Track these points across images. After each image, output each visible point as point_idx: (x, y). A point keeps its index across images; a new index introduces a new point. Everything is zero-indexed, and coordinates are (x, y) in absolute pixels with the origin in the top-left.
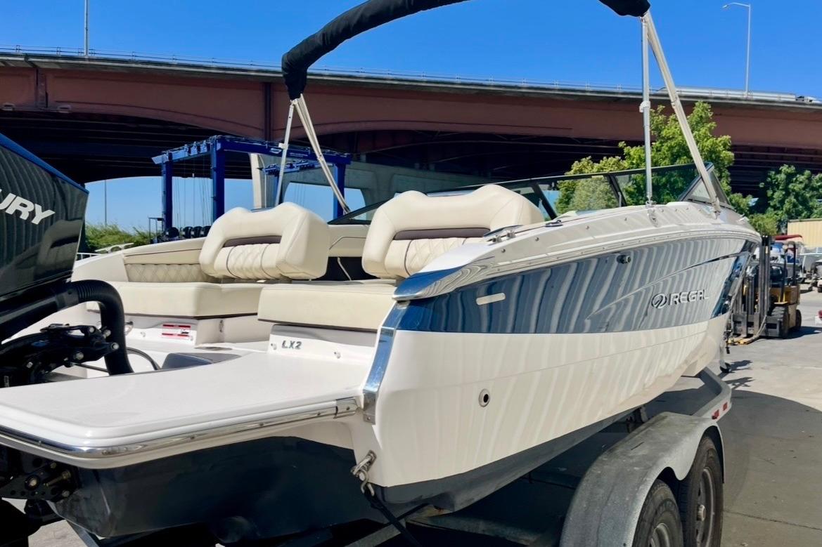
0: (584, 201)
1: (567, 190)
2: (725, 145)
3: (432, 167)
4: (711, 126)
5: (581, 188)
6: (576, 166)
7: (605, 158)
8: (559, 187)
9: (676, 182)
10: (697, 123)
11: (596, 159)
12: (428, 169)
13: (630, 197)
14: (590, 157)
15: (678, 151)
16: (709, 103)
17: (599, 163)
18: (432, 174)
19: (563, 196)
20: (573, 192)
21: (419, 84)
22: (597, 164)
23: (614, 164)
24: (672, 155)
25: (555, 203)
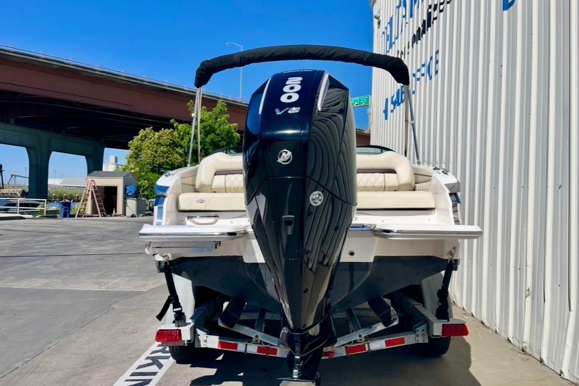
0: (149, 158)
1: (136, 149)
2: (235, 129)
3: (12, 121)
4: (227, 117)
5: (146, 148)
6: (142, 132)
7: (163, 129)
8: (130, 146)
9: (208, 148)
10: (219, 113)
11: (156, 129)
12: (8, 122)
13: (180, 157)
14: (152, 127)
15: (209, 129)
16: (226, 103)
17: (158, 132)
18: (12, 127)
19: (133, 153)
20: (140, 151)
21: (7, 53)
22: (158, 133)
23: (169, 134)
24: (206, 131)
25: (127, 158)
